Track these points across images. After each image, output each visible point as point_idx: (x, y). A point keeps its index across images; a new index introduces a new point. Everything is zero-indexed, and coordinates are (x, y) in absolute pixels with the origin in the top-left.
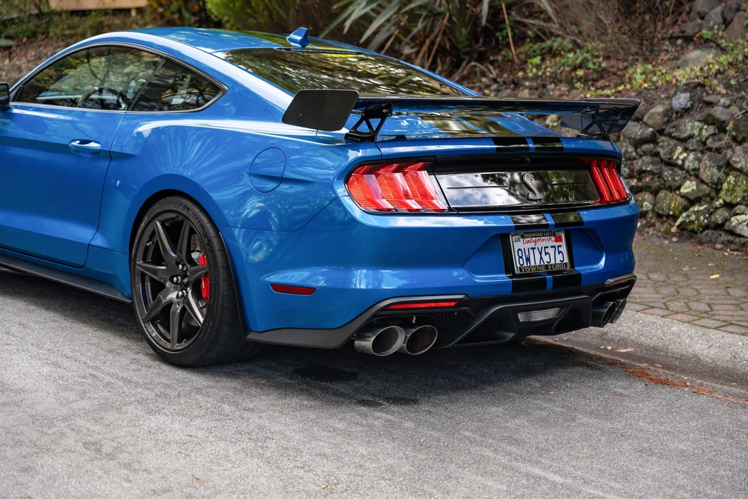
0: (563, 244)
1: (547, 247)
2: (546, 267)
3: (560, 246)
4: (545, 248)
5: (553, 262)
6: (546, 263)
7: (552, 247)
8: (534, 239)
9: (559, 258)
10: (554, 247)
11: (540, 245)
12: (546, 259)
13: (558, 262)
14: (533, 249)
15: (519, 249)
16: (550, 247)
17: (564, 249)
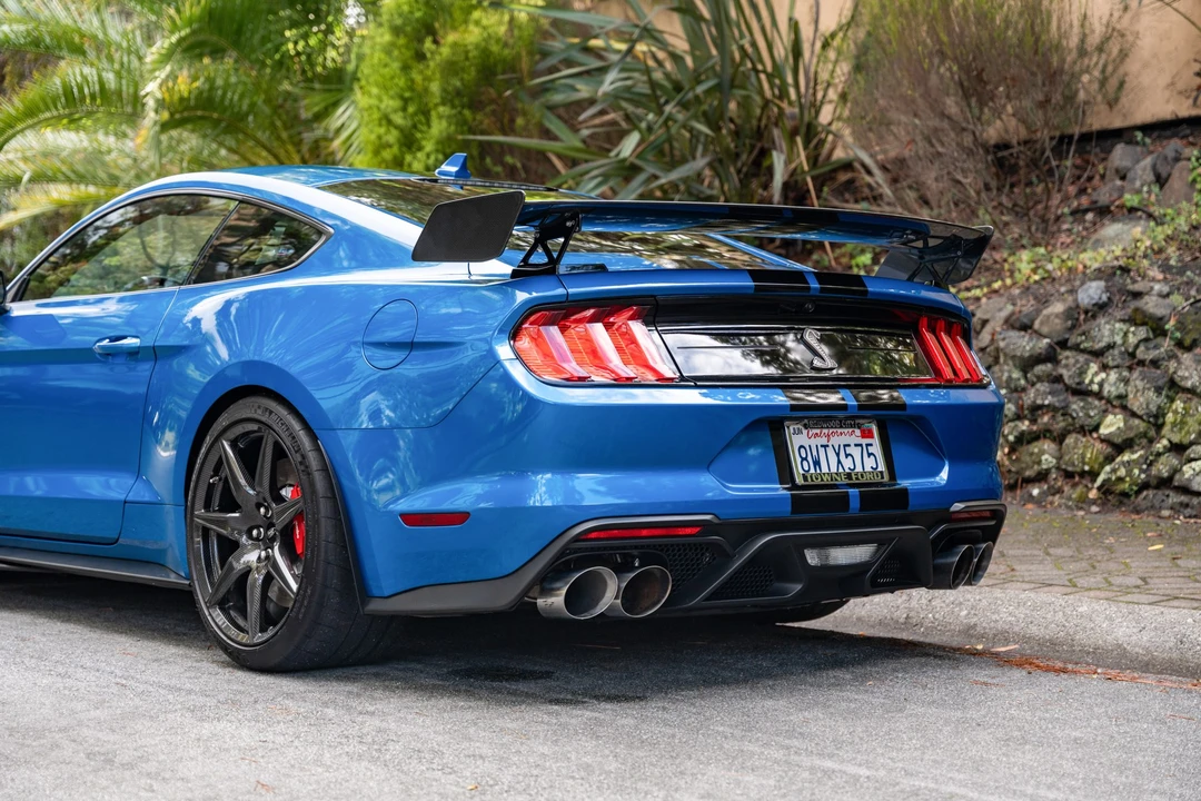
0: (876, 441)
1: (849, 445)
2: (849, 476)
3: (871, 445)
4: (845, 446)
5: (859, 469)
6: (847, 471)
7: (856, 445)
8: (825, 431)
9: (869, 463)
10: (861, 445)
11: (836, 441)
12: (847, 463)
13: (868, 469)
14: (825, 446)
15: (801, 447)
16: (853, 445)
17: (877, 449)
